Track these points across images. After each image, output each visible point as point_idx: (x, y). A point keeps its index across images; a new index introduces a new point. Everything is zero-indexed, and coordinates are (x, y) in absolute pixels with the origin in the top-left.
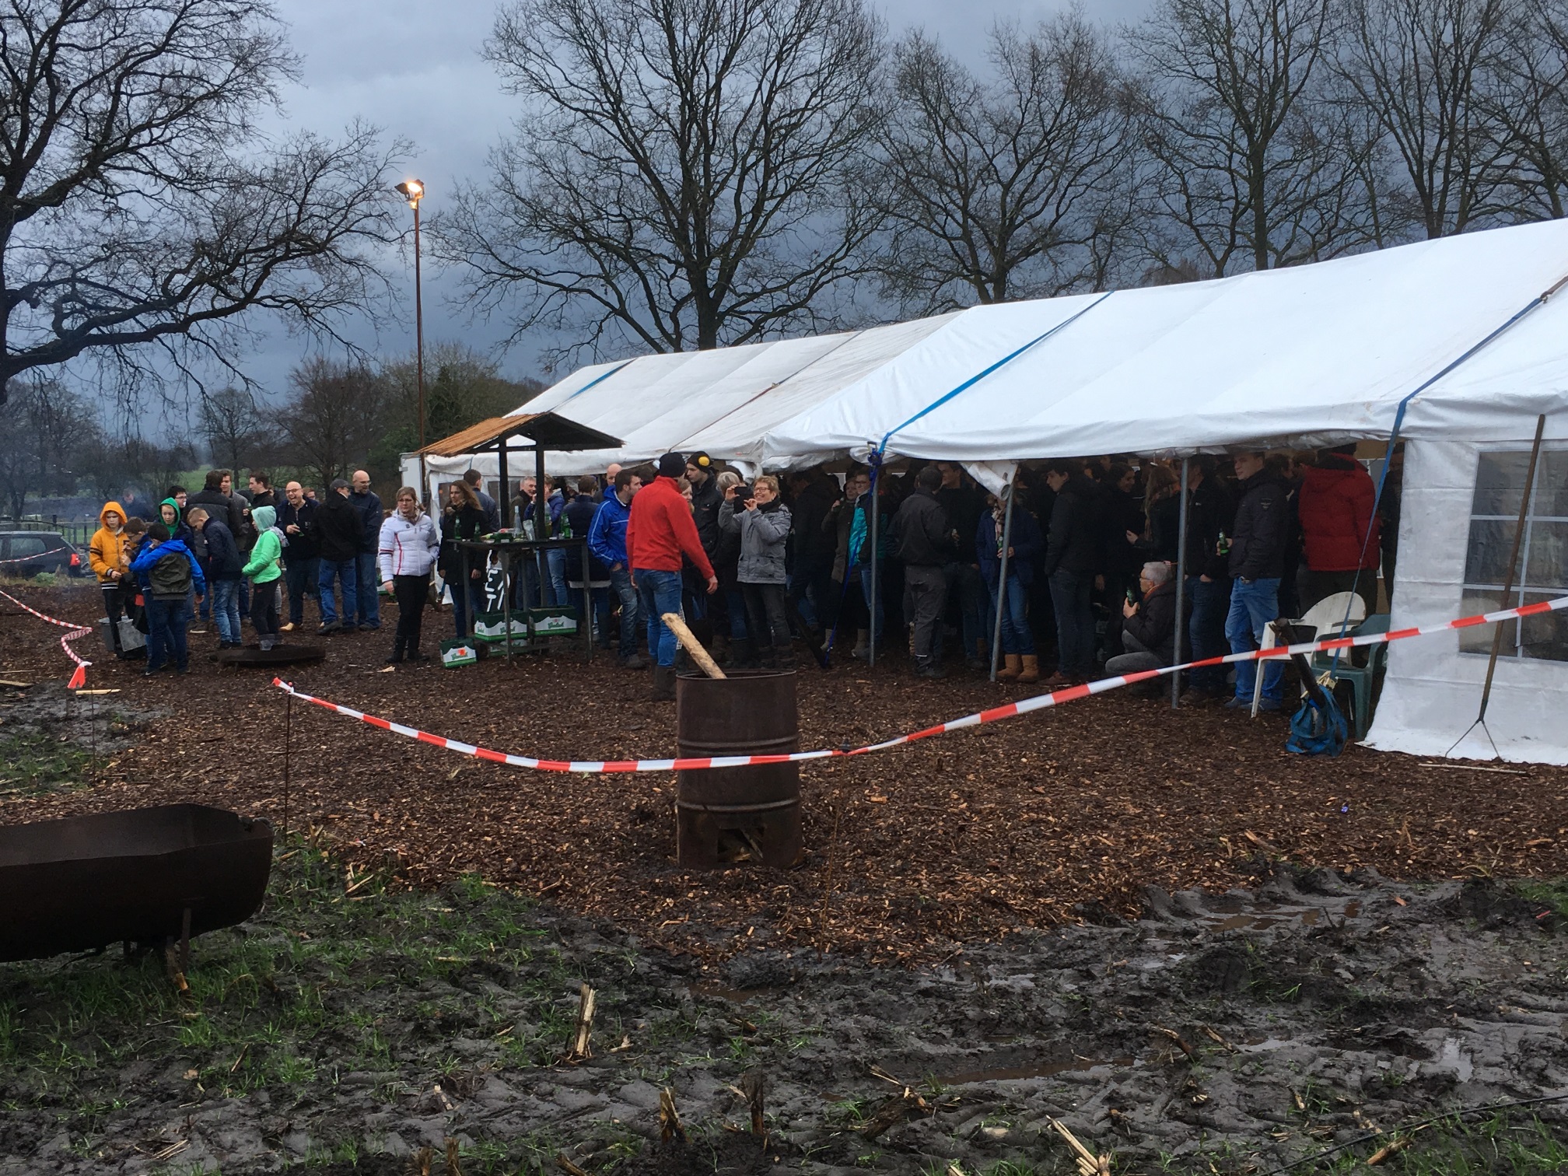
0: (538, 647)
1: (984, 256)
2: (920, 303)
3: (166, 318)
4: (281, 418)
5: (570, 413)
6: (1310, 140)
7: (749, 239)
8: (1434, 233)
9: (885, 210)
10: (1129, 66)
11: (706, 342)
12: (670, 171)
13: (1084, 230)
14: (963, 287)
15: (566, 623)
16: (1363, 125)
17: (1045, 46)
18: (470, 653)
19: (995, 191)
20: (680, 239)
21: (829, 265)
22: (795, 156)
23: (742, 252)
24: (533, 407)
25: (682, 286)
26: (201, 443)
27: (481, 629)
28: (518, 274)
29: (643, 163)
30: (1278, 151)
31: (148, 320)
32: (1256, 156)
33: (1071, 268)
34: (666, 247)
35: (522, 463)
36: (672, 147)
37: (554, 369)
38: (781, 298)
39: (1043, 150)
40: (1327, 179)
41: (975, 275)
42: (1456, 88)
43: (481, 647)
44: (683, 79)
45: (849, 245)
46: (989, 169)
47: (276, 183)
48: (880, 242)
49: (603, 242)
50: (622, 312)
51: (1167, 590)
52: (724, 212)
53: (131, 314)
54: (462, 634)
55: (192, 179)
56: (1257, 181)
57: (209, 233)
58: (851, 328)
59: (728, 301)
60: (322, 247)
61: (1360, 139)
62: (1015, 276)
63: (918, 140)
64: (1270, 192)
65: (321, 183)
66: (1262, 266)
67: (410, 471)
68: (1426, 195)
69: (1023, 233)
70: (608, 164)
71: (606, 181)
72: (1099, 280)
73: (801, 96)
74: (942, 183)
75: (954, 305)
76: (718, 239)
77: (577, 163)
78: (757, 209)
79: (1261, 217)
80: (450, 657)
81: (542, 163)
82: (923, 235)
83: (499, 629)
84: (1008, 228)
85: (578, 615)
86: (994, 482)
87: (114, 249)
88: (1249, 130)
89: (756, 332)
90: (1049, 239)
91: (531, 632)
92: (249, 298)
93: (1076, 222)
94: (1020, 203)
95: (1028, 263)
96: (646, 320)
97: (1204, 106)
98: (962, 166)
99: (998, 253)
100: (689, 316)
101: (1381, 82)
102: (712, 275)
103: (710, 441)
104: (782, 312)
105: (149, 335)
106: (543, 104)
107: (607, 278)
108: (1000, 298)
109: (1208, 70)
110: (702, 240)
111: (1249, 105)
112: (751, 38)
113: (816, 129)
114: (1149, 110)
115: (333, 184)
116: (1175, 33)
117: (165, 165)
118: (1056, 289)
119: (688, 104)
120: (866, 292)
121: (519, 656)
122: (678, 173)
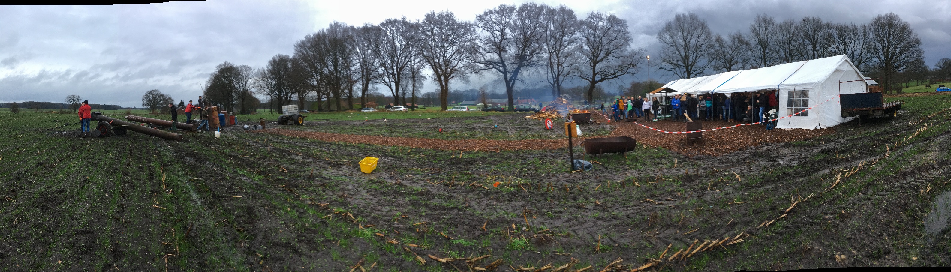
0: (666, 119)
1: (728, 65)
2: (719, 71)
3: (615, 76)
4: (628, 89)
5: (670, 87)
6: (771, 50)
7: (694, 63)
8: (788, 62)
9: (714, 59)
10: (747, 39)
11: (688, 77)
12: (683, 54)
13: (741, 61)
14: (725, 69)
15: (670, 116)
16: (778, 48)
17: (735, 36)
18: (657, 120)
19: (729, 56)
20: (685, 63)
21: (706, 67)
22: (701, 51)
23: (693, 65)
24: (665, 87)
25: (685, 70)
26: (618, 92)
27: (658, 117)
28: (662, 68)
29: (679, 52)
30: (767, 51)
31: (612, 76)
32: (764, 51)
33: (740, 67)
34: (683, 64)
35: (664, 94)
36: (683, 50)
37: (667, 81)
38: (699, 71)
39: (735, 50)
40: (773, 55)
41: (727, 68)
42: (790, 44)
43: (658, 119)
44: (685, 41)
45: (708, 64)
46: (728, 53)
47: (629, 57)
48: (713, 63)
49: (674, 64)
50: (676, 73)
51: (751, 109)
52: (691, 59)
53: (610, 76)
54: (655, 117)
55: (618, 57)
56: (764, 55)
57: (620, 64)
58: (709, 75)
59: (692, 72)
60: (635, 65)
61: (777, 50)
62: (732, 67)
63: (718, 49)
64: (766, 57)
65: (635, 56)
66: (766, 67)
67: (647, 95)
68: (786, 57)
69: (733, 62)
70: (674, 53)
71: (674, 55)
72: (744, 68)
73: (701, 42)
74: (722, 55)
75: (723, 72)
76: (690, 63)
77: (670, 53)
78: (695, 59)
79: (765, 60)
80: (654, 120)
81: (665, 53)
82: (719, 62)
83: (661, 116)
84: (731, 61)
85: (671, 115)
86: (728, 96)
87: (609, 67)
88: (763, 48)
89: (695, 76)
90: (736, 62)
91: (665, 117)
92: (625, 73)
93: (740, 60)
94: (732, 58)
95: (734, 66)
96: (680, 74)
97: (757, 45)
98: (724, 52)
99: (730, 64)
100: (686, 74)
101: (779, 42)
102: (689, 68)
103: (689, 91)
104: (699, 73)
105: (612, 78)
106: (665, 44)
107: (674, 69)
108: (730, 71)
109: (757, 40)
110: (688, 63)
111: (763, 45)
112: (694, 35)
113: (704, 47)
114: (749, 45)
115: (636, 57)
116: (753, 35)
117: (615, 55)
118: (738, 69)
119: (686, 44)
120: (711, 70)
121: (663, 120)
122: (684, 54)
